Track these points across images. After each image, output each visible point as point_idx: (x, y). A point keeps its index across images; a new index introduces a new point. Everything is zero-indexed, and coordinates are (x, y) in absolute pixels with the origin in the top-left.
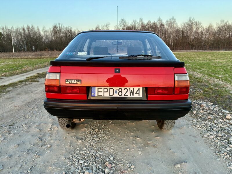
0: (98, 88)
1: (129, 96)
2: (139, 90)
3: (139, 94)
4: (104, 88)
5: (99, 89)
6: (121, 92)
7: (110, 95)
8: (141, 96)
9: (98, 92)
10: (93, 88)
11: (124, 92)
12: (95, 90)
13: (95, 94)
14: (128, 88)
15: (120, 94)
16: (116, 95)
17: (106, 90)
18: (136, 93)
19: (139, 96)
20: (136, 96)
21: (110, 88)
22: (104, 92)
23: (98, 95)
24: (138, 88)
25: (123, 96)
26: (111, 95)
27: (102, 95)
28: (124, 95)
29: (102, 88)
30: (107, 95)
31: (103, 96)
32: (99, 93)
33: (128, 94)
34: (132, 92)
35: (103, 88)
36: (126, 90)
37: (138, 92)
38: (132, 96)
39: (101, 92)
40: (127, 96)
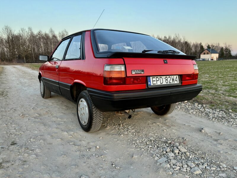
0: (152, 78)
1: (172, 83)
2: (177, 77)
3: (177, 81)
4: (156, 78)
5: (153, 79)
6: (167, 80)
7: (161, 83)
10: (148, 78)
11: (169, 79)
12: (150, 79)
13: (151, 83)
14: (171, 76)
15: (167, 81)
16: (164, 83)
17: (157, 79)
18: (176, 81)
20: (176, 82)
21: (160, 77)
22: (157, 81)
23: (153, 84)
25: (168, 83)
27: (155, 84)
28: (170, 83)
29: (155, 78)
30: (159, 83)
32: (153, 82)
33: (171, 81)
34: (173, 80)
35: (155, 77)
36: (170, 78)
37: (176, 80)
38: (174, 83)
39: (155, 81)
40: (171, 83)
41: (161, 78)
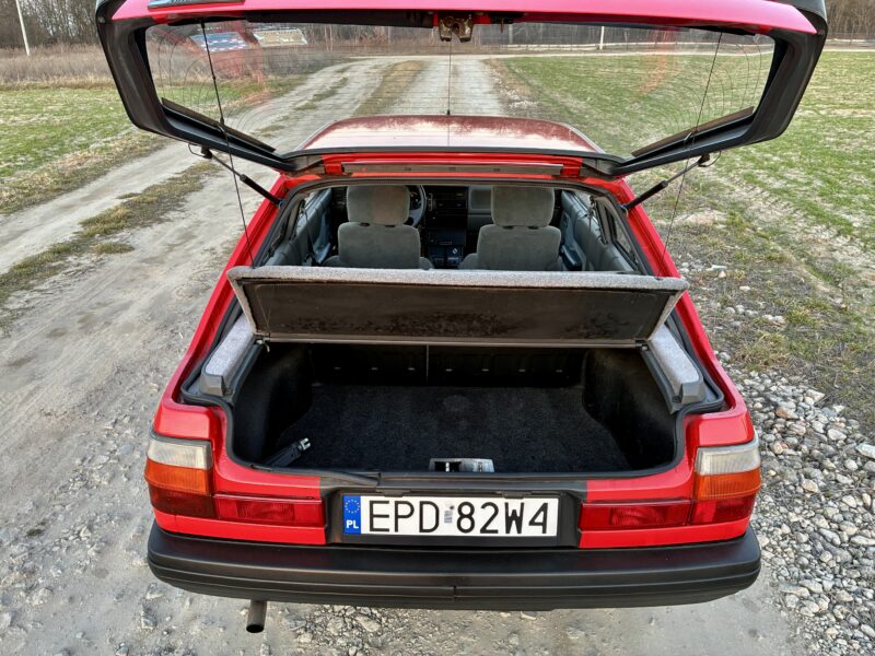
0: (372, 503)
1: (502, 533)
2: (544, 508)
3: (544, 524)
4: (397, 503)
5: (375, 506)
6: (469, 516)
7: (421, 530)
8: (552, 531)
9: (372, 516)
11: (481, 517)
13: (359, 524)
14: (500, 502)
15: (466, 524)
16: (448, 529)
17: (403, 510)
18: (532, 523)
19: (544, 531)
20: (530, 531)
21: (422, 503)
22: (397, 517)
23: (372, 529)
24: (539, 502)
25: (476, 533)
26: (425, 528)
27: (388, 530)
28: (483, 530)
29: (387, 502)
30: (409, 528)
31: (392, 532)
32: (375, 520)
33: (499, 525)
34: (514, 519)
35: (392, 500)
36: (490, 510)
37: (540, 519)
38: (514, 533)
39: (385, 516)
40: (495, 532)
41: (428, 506)
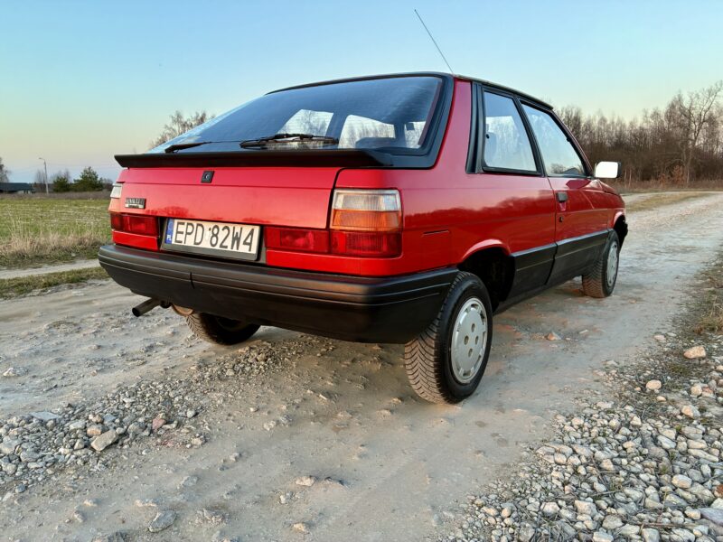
0: (179, 223)
1: (229, 249)
2: (253, 230)
3: (250, 244)
4: (188, 224)
5: (180, 226)
6: (216, 236)
7: (195, 243)
8: (254, 250)
9: (178, 232)
10: (170, 223)
11: (222, 234)
12: (172, 227)
13: (172, 237)
14: (231, 227)
15: (214, 240)
16: (206, 245)
17: (190, 229)
18: (245, 243)
19: (250, 250)
20: (243, 249)
21: (197, 225)
22: (187, 233)
23: (176, 241)
24: (250, 228)
25: (217, 247)
26: (197, 241)
27: (182, 242)
28: (221, 246)
29: (183, 224)
30: (190, 242)
31: (183, 244)
32: (178, 235)
33: (228, 243)
34: (236, 239)
35: (186, 222)
36: (226, 231)
37: (249, 241)
38: (235, 249)
39: (182, 233)
40: (226, 247)
41: (200, 228)
